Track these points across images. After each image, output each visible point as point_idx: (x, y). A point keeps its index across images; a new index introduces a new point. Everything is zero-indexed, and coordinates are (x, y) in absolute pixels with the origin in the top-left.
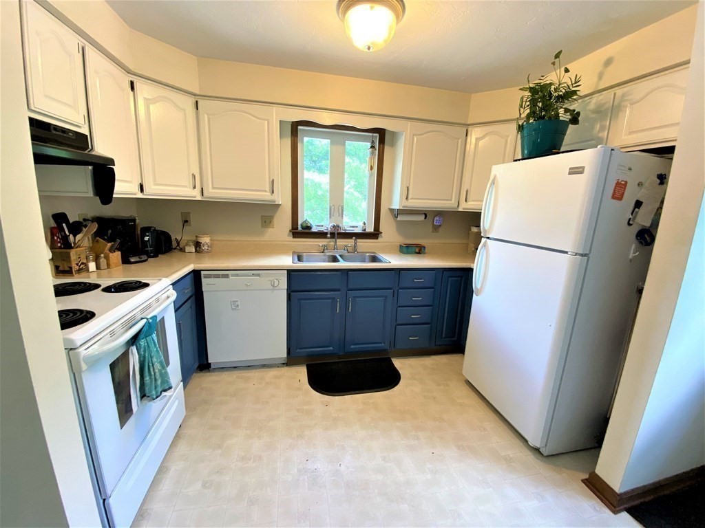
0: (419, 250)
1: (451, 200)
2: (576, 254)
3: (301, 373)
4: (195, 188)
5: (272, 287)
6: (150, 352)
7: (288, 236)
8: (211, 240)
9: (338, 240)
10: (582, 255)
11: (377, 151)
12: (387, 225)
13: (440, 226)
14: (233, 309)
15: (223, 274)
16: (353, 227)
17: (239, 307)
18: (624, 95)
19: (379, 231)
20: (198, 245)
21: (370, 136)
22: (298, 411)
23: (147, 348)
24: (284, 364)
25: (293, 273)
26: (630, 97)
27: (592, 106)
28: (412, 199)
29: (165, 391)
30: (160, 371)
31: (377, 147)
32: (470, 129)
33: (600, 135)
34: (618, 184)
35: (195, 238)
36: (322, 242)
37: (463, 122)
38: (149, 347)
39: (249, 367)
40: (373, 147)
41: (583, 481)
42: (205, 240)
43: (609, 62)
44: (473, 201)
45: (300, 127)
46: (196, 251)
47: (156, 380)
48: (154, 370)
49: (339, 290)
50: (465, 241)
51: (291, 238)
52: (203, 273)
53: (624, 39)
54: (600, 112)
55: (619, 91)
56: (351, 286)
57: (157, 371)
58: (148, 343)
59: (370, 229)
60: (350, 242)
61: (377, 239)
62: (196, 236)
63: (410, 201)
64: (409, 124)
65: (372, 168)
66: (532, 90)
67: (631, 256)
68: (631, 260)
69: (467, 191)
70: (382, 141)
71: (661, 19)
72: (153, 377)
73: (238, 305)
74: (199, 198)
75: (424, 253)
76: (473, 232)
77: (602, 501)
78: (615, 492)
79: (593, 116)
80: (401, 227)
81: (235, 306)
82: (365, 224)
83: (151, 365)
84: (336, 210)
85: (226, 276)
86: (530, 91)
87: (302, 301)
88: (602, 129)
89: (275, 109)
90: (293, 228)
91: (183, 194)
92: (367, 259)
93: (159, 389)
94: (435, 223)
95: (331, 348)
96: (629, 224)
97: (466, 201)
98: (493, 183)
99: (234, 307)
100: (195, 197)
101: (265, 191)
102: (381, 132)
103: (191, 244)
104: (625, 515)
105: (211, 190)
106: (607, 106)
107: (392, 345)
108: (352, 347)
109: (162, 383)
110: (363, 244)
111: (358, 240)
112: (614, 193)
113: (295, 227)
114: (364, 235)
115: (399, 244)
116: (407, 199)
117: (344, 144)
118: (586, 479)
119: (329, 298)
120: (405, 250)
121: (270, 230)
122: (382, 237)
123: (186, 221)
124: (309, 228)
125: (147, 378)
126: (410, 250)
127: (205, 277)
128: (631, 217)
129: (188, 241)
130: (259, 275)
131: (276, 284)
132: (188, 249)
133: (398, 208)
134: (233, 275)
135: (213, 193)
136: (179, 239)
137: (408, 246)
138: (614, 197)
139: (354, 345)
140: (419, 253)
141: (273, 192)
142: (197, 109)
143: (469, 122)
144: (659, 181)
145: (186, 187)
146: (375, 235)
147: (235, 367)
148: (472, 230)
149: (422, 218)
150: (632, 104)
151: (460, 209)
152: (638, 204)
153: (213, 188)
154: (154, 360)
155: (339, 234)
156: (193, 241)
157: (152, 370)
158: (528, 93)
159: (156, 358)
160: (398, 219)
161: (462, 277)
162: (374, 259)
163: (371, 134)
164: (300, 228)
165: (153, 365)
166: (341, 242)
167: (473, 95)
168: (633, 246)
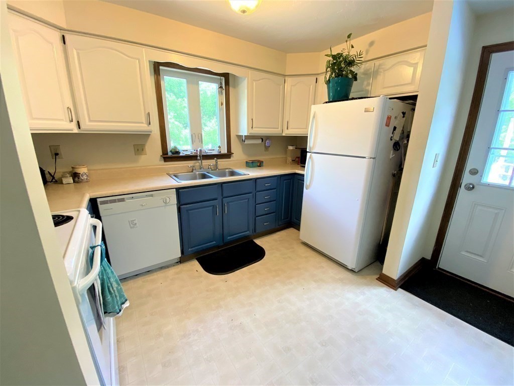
0: (259, 164)
1: (278, 128)
2: (371, 158)
3: (195, 265)
4: (72, 121)
5: (164, 204)
6: (107, 274)
7: (160, 161)
8: (88, 170)
9: (203, 161)
10: (374, 158)
11: (224, 91)
12: (236, 148)
13: (269, 146)
14: (131, 227)
15: (119, 198)
16: (211, 150)
17: (137, 225)
18: (380, 65)
19: (231, 152)
20: (75, 176)
21: (218, 79)
22: (207, 291)
23: (104, 272)
24: (177, 262)
25: (181, 190)
26: (383, 67)
27: (362, 70)
28: (255, 128)
29: (123, 303)
30: (117, 288)
31: (224, 88)
32: (286, 79)
33: (367, 88)
34: (388, 117)
35: (71, 170)
36: (190, 163)
37: (282, 73)
38: (105, 270)
39: (149, 272)
40: (221, 87)
41: (377, 279)
42: (82, 170)
43: (372, 44)
44: (292, 128)
45: (161, 68)
46: (74, 182)
47: (116, 296)
48: (113, 288)
49: (215, 199)
50: (284, 156)
51: (163, 162)
52: (99, 200)
53: (382, 30)
54: (367, 74)
55: (377, 62)
56: (225, 195)
57: (115, 289)
58: (104, 268)
59: (224, 151)
60: (212, 162)
61: (230, 158)
62: (73, 168)
63: (254, 129)
64: (250, 72)
65: (222, 104)
66: (334, 57)
67: (391, 157)
68: (391, 159)
69: (288, 122)
70: (227, 83)
71: (406, 20)
72: (114, 295)
73: (136, 224)
74: (76, 131)
75: (263, 166)
76: (289, 150)
77: (389, 286)
78: (394, 280)
79: (363, 76)
80: (246, 148)
81: (133, 224)
82: (220, 147)
83: (110, 285)
84: (197, 137)
85: (123, 200)
86: (332, 58)
87: (190, 212)
88: (368, 84)
89: (144, 50)
90: (164, 154)
91: (60, 127)
92: (227, 174)
93: (119, 303)
94: (266, 145)
95: (214, 242)
96: (391, 140)
97: (287, 129)
98: (314, 117)
99: (132, 226)
100: (72, 130)
101: (142, 123)
102: (226, 76)
103: (68, 175)
104: (400, 290)
105: (88, 123)
106: (371, 71)
107: (254, 231)
108: (229, 238)
109: (120, 298)
110: (222, 163)
111: (218, 160)
112: (386, 123)
113: (165, 153)
114: (220, 156)
115: (245, 161)
116: (252, 128)
117: (198, 84)
118: (378, 278)
119: (210, 206)
120: (251, 165)
121: (143, 157)
122: (233, 157)
123: (57, 154)
124: (178, 152)
125: (109, 297)
126: (254, 164)
127: (101, 204)
128: (392, 135)
129: (64, 173)
130: (152, 196)
131: (168, 201)
132: (65, 181)
133: (246, 135)
134: (128, 199)
135: (89, 126)
136: (52, 172)
137: (253, 162)
138: (386, 125)
139: (230, 236)
140: (260, 166)
141: (150, 124)
142: (64, 43)
143: (287, 74)
144: (402, 115)
145: (62, 120)
146: (228, 155)
147: (136, 275)
148: (289, 148)
149: (260, 141)
150: (384, 71)
151: (284, 135)
152: (395, 128)
153: (90, 121)
154: (112, 280)
155: (203, 156)
156: (70, 172)
157: (111, 289)
158: (331, 59)
159: (113, 278)
160: (245, 143)
161: (291, 179)
162: (232, 173)
163: (219, 77)
164: (170, 154)
165: (111, 284)
166: (206, 163)
167: (288, 55)
168: (392, 151)
